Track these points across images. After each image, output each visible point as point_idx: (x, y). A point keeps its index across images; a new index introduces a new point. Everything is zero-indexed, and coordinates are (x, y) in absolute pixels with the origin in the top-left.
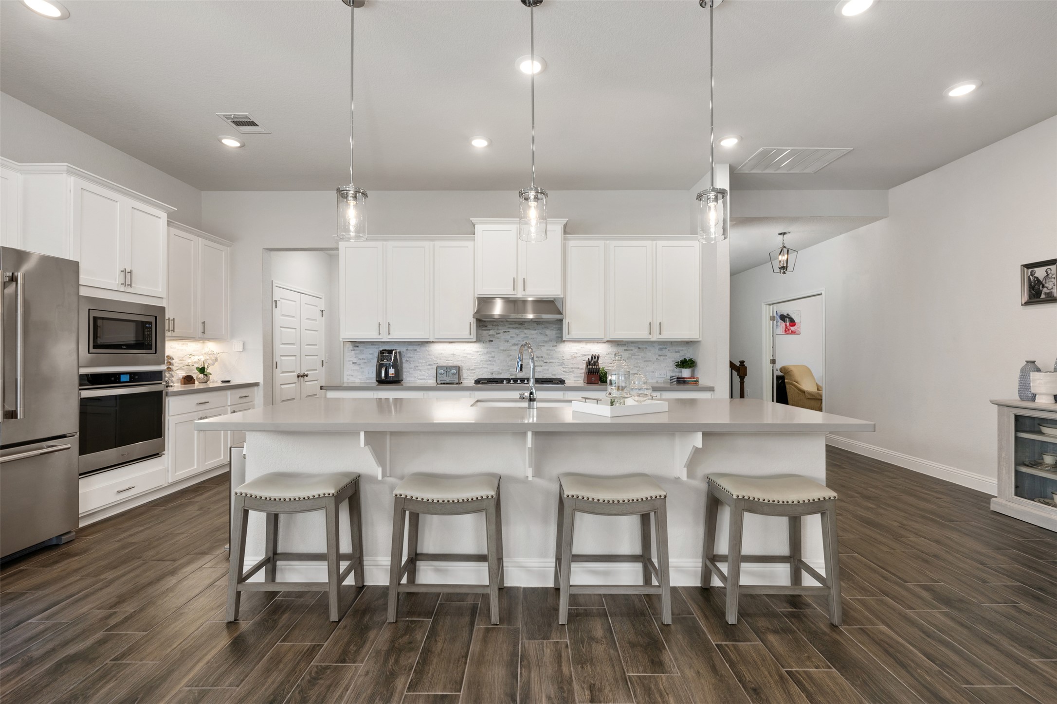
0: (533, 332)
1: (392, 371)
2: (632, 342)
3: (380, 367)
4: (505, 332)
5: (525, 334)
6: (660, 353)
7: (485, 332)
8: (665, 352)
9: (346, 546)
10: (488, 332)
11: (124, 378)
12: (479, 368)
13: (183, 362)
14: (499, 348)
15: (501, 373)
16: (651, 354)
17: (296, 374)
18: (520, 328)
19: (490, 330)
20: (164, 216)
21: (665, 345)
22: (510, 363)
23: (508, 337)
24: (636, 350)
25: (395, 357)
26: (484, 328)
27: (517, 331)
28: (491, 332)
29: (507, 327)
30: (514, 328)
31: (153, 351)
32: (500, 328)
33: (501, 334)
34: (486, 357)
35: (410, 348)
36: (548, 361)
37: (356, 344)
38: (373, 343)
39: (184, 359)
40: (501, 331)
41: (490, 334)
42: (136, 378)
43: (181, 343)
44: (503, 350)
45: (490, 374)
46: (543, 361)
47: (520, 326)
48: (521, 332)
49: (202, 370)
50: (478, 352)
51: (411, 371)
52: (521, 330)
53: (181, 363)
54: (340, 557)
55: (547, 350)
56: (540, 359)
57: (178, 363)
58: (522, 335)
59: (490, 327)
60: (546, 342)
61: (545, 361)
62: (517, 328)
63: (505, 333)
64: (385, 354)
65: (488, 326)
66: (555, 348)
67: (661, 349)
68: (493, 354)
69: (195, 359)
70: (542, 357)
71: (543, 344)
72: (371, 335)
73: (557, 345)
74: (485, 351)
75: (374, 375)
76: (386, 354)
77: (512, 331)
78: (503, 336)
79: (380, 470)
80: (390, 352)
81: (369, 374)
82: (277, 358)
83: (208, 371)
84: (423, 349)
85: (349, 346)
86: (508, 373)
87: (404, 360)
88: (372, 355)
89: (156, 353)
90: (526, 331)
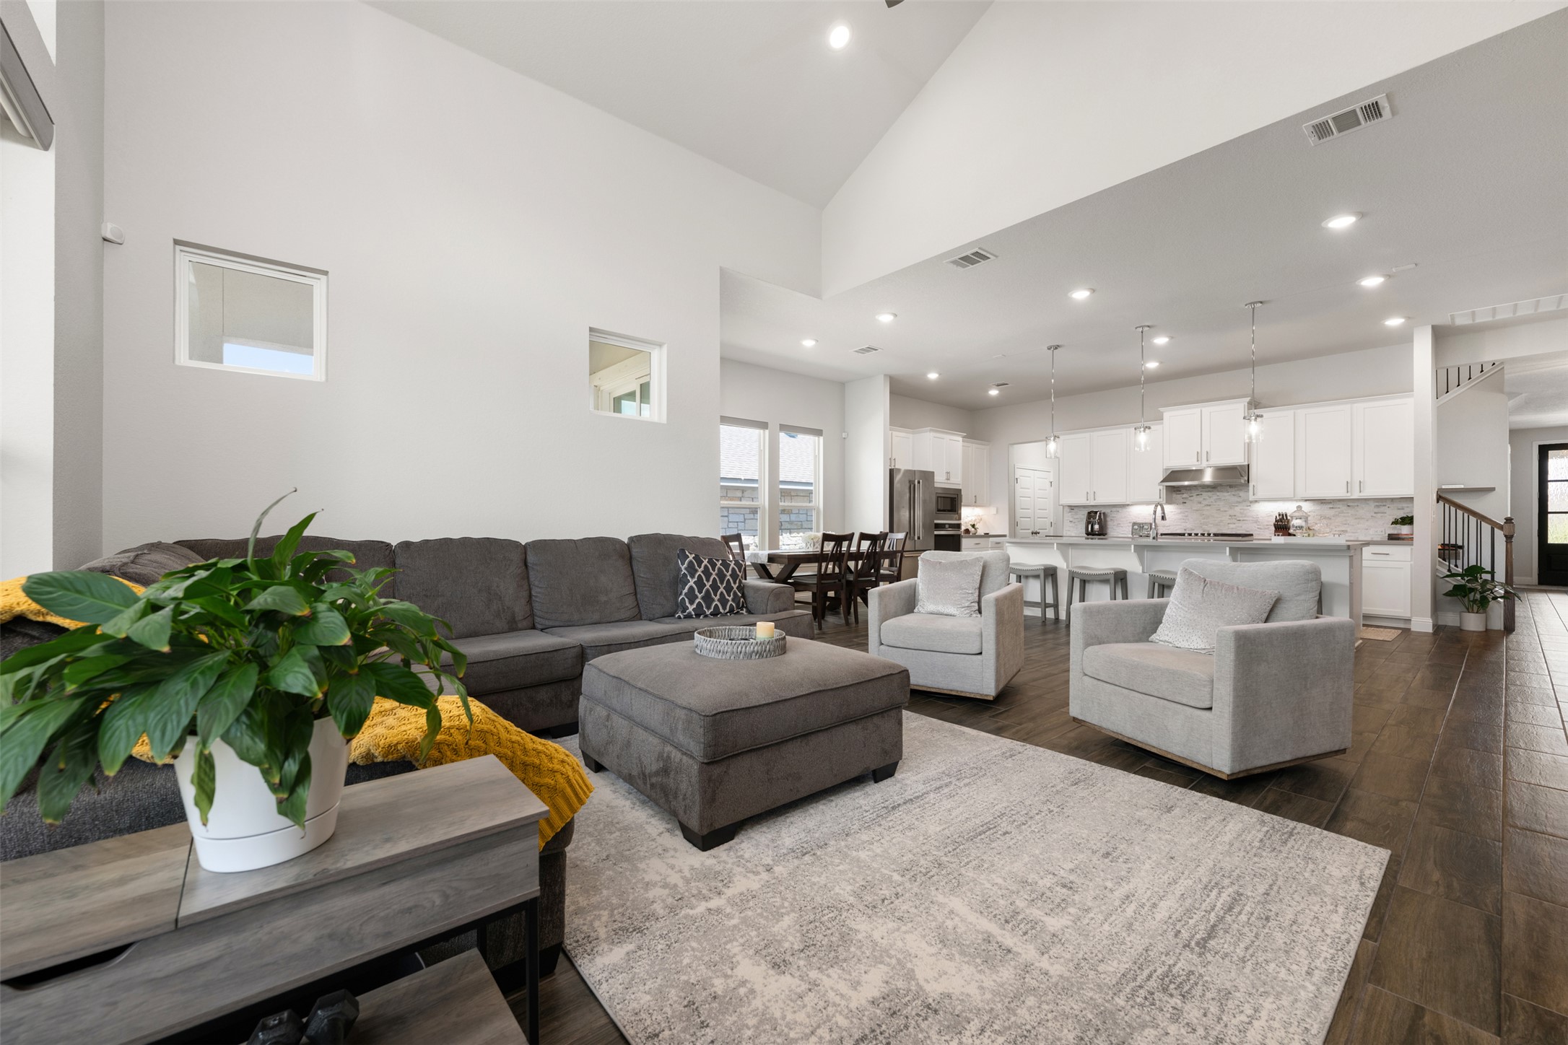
0: (1226, 494)
1: (1096, 527)
2: (1340, 500)
3: (1088, 523)
6: (1376, 510)
7: (1175, 498)
8: (1382, 509)
9: (1050, 600)
10: (1177, 498)
11: (947, 526)
13: (967, 520)
14: (1193, 508)
16: (1364, 511)
17: (1030, 531)
19: (1181, 496)
20: (961, 439)
21: (1381, 502)
24: (1346, 508)
25: (1100, 516)
26: (1173, 494)
28: (1185, 496)
32: (1193, 492)
35: (1114, 509)
37: (1072, 508)
38: (1084, 507)
40: (1194, 494)
41: (1183, 498)
42: (952, 526)
43: (966, 510)
49: (973, 526)
51: (1115, 527)
54: (1047, 606)
57: (965, 521)
58: (1215, 497)
59: (1183, 491)
60: (1240, 502)
64: (1091, 515)
67: (1378, 506)
68: (1187, 513)
69: (970, 519)
72: (1081, 501)
74: (1179, 511)
75: (1084, 531)
76: (1093, 514)
77: (1204, 494)
78: (1195, 499)
79: (1065, 564)
80: (1096, 512)
81: (1080, 529)
82: (1018, 519)
83: (976, 527)
84: (1124, 510)
85: (1067, 509)
87: (1108, 519)
88: (1083, 515)
89: (957, 514)
90: (1218, 494)
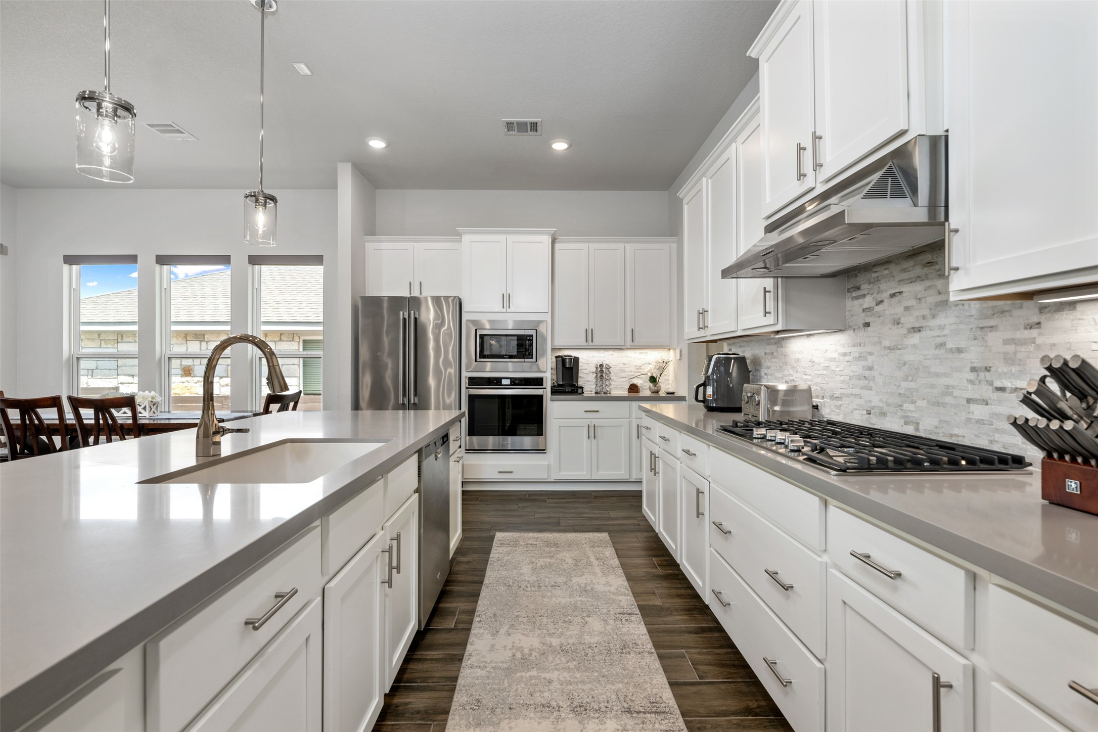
4: (893, 295)
5: (940, 293)
7: (857, 303)
10: (860, 301)
11: (504, 382)
12: (848, 396)
13: (640, 370)
14: (880, 343)
15: (883, 414)
18: (926, 277)
19: (864, 296)
22: (904, 384)
23: (899, 310)
26: (854, 294)
27: (918, 287)
29: (897, 279)
30: (911, 281)
31: (534, 360)
32: (883, 286)
33: (886, 302)
34: (857, 368)
36: (1007, 384)
39: (642, 367)
40: (886, 295)
41: (865, 306)
42: (519, 382)
43: (638, 352)
44: (889, 348)
45: (865, 412)
46: (990, 383)
47: (926, 270)
48: (929, 287)
49: (653, 380)
50: (845, 355)
52: (927, 283)
53: (638, 372)
55: (1006, 342)
56: (982, 375)
57: (635, 372)
61: (998, 384)
62: (919, 278)
63: (895, 300)
65: (863, 287)
66: (1034, 333)
68: (870, 358)
70: (988, 369)
71: (991, 323)
73: (1042, 318)
74: (857, 351)
78: (891, 308)
83: (658, 381)
86: (900, 414)
89: (536, 361)
